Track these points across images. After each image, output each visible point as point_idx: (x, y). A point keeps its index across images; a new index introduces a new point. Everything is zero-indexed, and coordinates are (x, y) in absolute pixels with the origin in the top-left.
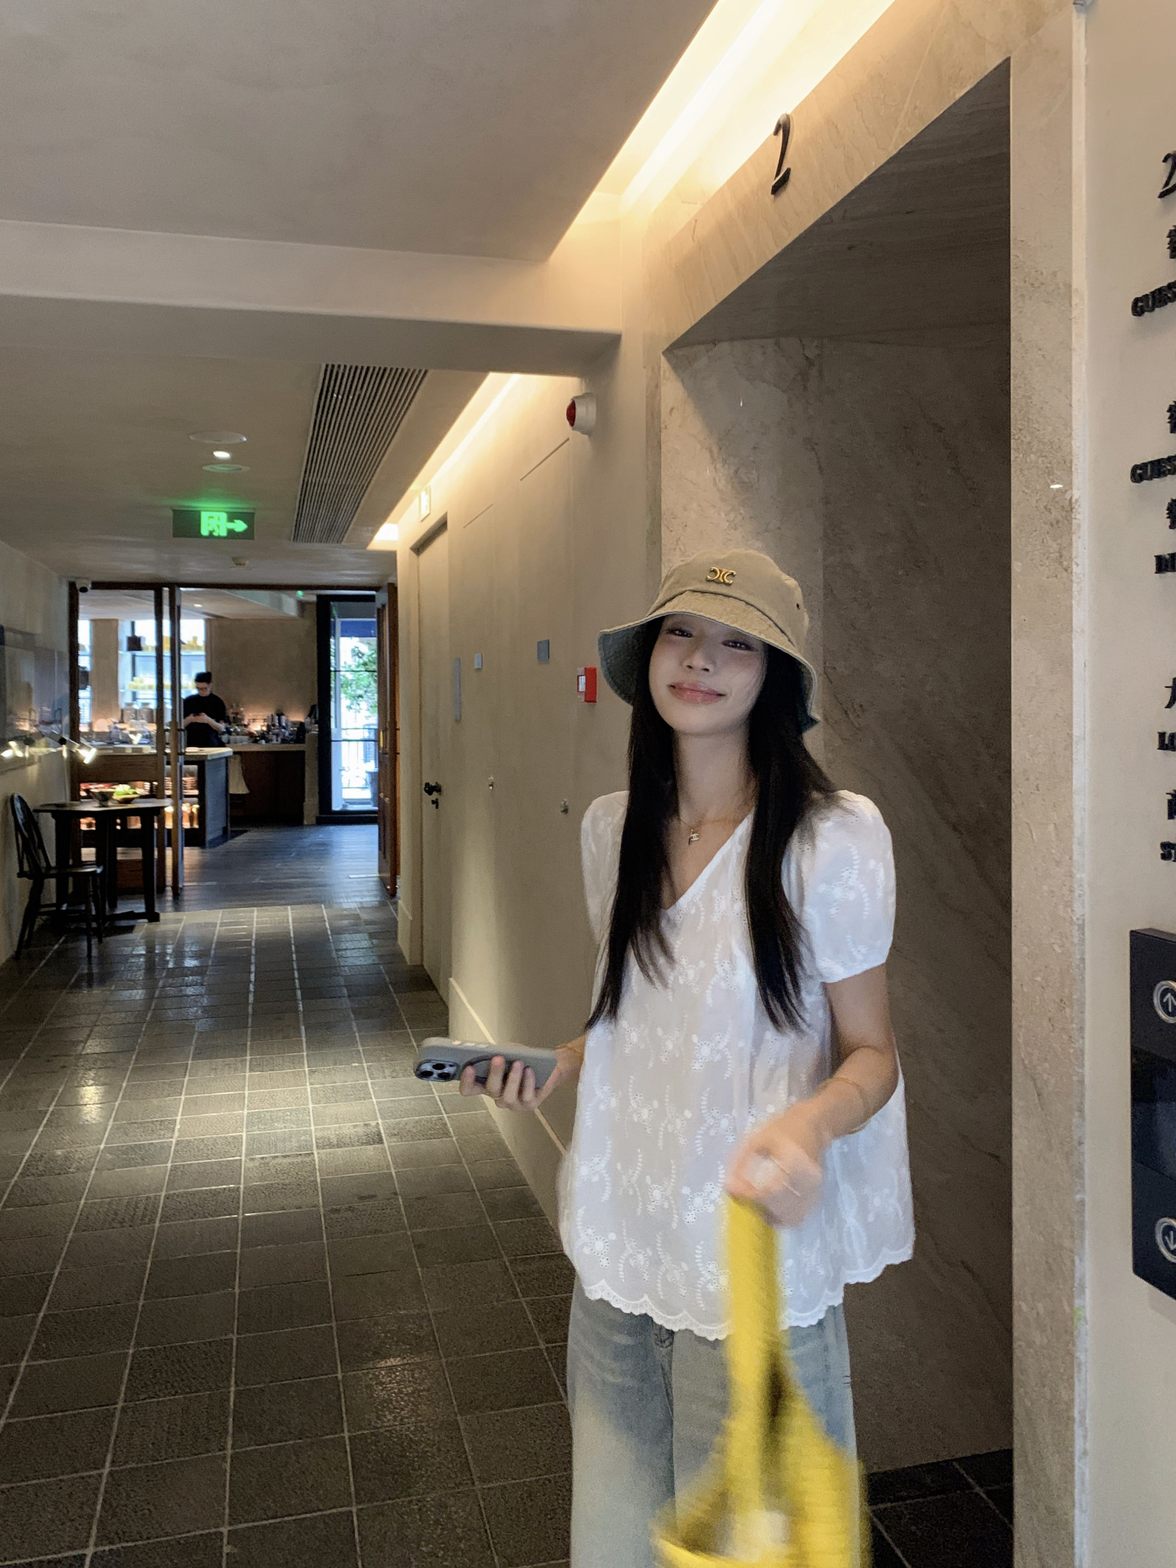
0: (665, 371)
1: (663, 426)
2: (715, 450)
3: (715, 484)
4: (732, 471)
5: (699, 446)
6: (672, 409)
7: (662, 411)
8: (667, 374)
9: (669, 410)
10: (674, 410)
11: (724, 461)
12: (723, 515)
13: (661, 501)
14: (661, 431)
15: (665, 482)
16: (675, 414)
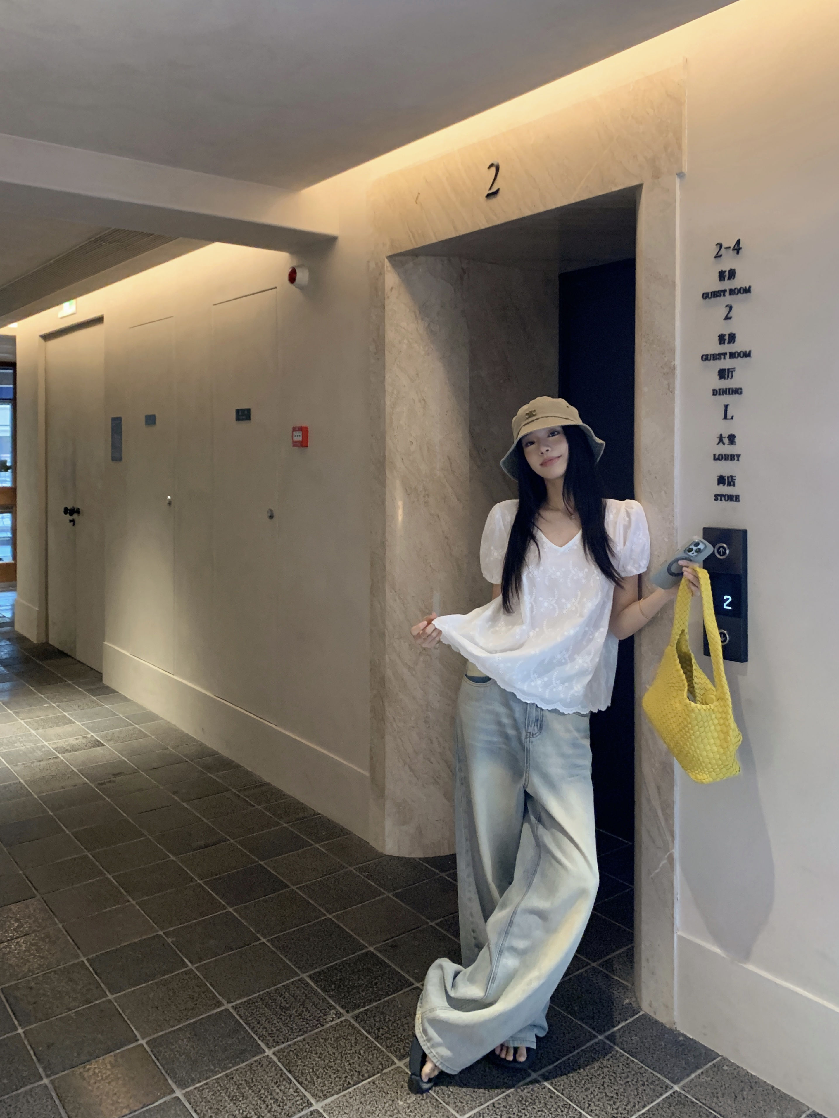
0: (387, 267)
1: (386, 297)
2: (418, 313)
3: (417, 331)
4: (427, 325)
5: (408, 310)
7: (386, 288)
8: (389, 269)
9: (390, 288)
10: (393, 289)
11: (422, 319)
13: (384, 337)
14: (384, 299)
15: (388, 327)
16: (394, 291)
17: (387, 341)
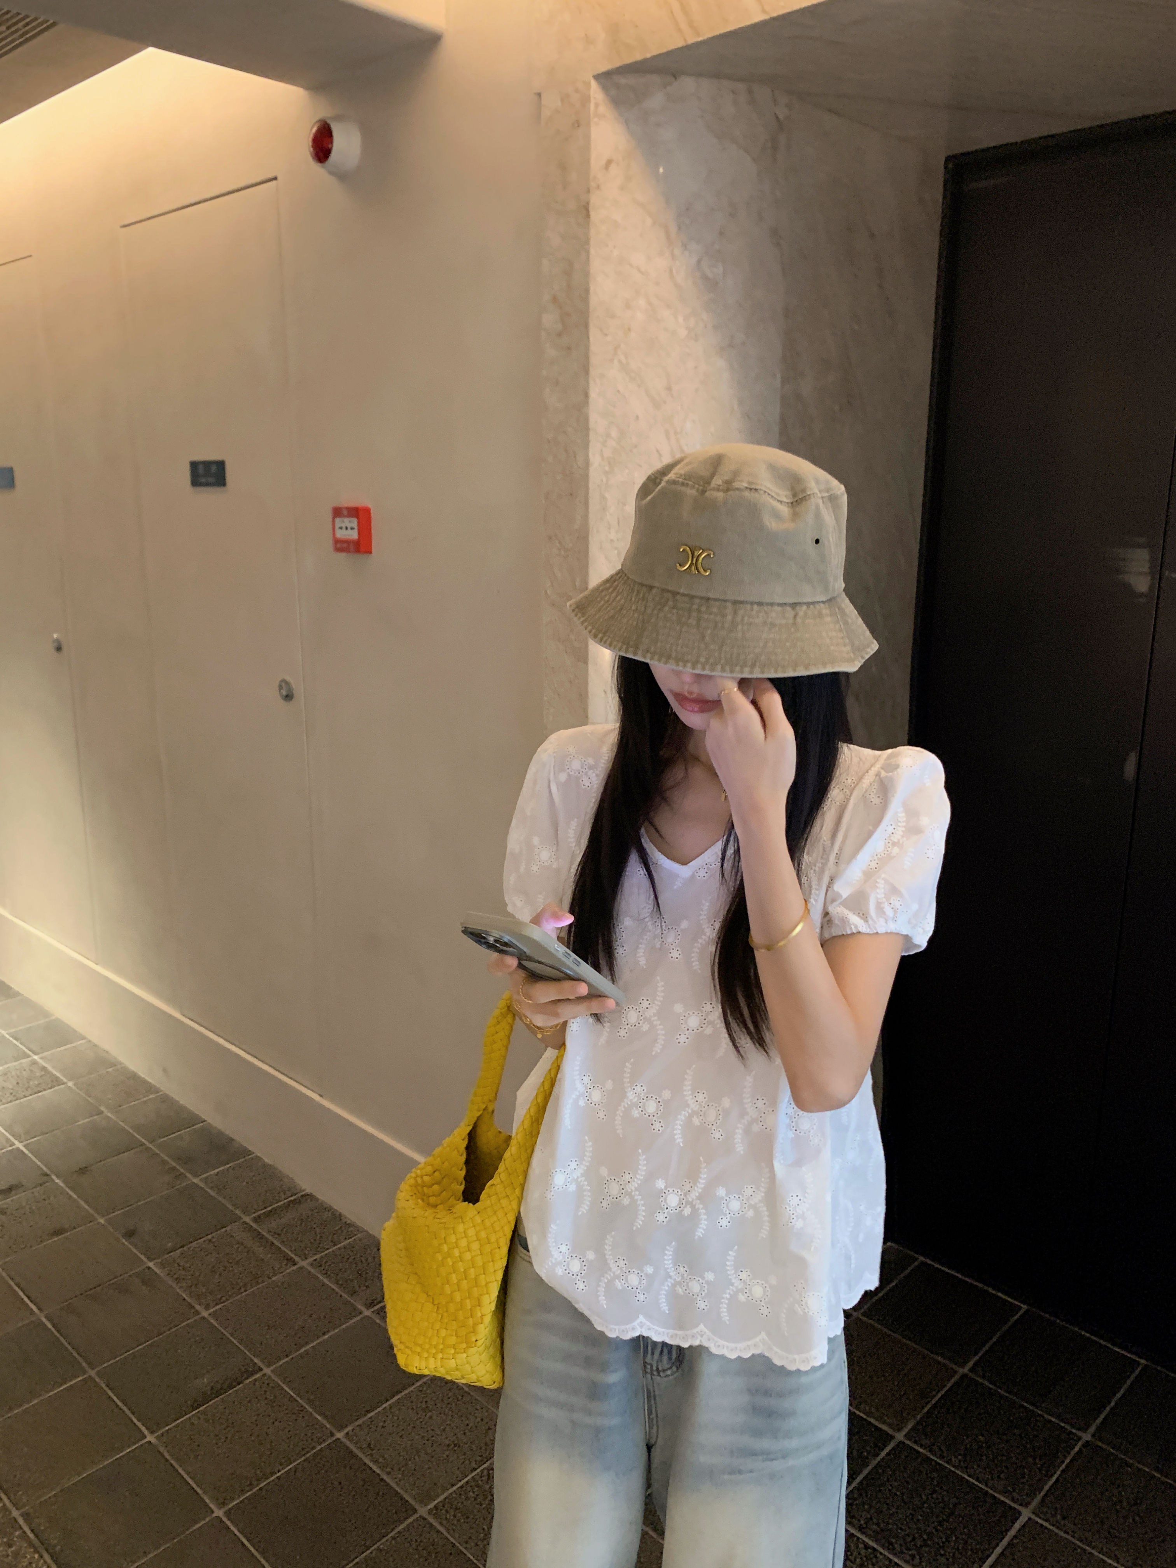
0: (597, 105)
1: (593, 184)
2: (673, 229)
3: (672, 276)
4: (694, 260)
5: (649, 221)
6: (609, 162)
7: (593, 161)
8: (602, 109)
9: (604, 162)
10: (613, 166)
11: (685, 246)
12: (681, 319)
13: (587, 291)
14: (588, 191)
15: (596, 265)
16: (614, 170)
17: (593, 300)
